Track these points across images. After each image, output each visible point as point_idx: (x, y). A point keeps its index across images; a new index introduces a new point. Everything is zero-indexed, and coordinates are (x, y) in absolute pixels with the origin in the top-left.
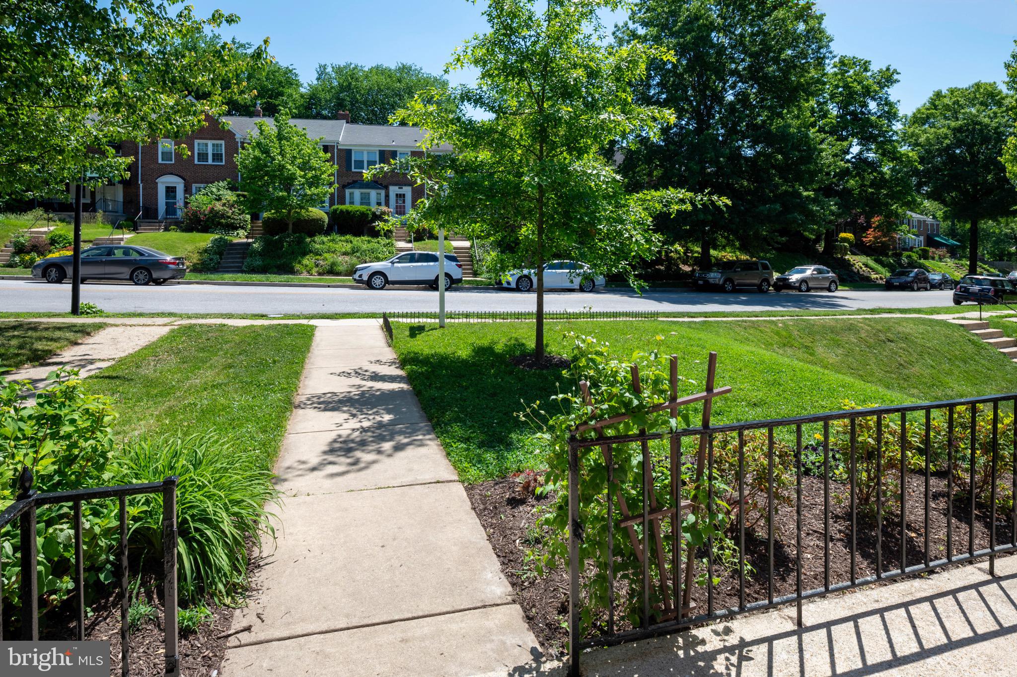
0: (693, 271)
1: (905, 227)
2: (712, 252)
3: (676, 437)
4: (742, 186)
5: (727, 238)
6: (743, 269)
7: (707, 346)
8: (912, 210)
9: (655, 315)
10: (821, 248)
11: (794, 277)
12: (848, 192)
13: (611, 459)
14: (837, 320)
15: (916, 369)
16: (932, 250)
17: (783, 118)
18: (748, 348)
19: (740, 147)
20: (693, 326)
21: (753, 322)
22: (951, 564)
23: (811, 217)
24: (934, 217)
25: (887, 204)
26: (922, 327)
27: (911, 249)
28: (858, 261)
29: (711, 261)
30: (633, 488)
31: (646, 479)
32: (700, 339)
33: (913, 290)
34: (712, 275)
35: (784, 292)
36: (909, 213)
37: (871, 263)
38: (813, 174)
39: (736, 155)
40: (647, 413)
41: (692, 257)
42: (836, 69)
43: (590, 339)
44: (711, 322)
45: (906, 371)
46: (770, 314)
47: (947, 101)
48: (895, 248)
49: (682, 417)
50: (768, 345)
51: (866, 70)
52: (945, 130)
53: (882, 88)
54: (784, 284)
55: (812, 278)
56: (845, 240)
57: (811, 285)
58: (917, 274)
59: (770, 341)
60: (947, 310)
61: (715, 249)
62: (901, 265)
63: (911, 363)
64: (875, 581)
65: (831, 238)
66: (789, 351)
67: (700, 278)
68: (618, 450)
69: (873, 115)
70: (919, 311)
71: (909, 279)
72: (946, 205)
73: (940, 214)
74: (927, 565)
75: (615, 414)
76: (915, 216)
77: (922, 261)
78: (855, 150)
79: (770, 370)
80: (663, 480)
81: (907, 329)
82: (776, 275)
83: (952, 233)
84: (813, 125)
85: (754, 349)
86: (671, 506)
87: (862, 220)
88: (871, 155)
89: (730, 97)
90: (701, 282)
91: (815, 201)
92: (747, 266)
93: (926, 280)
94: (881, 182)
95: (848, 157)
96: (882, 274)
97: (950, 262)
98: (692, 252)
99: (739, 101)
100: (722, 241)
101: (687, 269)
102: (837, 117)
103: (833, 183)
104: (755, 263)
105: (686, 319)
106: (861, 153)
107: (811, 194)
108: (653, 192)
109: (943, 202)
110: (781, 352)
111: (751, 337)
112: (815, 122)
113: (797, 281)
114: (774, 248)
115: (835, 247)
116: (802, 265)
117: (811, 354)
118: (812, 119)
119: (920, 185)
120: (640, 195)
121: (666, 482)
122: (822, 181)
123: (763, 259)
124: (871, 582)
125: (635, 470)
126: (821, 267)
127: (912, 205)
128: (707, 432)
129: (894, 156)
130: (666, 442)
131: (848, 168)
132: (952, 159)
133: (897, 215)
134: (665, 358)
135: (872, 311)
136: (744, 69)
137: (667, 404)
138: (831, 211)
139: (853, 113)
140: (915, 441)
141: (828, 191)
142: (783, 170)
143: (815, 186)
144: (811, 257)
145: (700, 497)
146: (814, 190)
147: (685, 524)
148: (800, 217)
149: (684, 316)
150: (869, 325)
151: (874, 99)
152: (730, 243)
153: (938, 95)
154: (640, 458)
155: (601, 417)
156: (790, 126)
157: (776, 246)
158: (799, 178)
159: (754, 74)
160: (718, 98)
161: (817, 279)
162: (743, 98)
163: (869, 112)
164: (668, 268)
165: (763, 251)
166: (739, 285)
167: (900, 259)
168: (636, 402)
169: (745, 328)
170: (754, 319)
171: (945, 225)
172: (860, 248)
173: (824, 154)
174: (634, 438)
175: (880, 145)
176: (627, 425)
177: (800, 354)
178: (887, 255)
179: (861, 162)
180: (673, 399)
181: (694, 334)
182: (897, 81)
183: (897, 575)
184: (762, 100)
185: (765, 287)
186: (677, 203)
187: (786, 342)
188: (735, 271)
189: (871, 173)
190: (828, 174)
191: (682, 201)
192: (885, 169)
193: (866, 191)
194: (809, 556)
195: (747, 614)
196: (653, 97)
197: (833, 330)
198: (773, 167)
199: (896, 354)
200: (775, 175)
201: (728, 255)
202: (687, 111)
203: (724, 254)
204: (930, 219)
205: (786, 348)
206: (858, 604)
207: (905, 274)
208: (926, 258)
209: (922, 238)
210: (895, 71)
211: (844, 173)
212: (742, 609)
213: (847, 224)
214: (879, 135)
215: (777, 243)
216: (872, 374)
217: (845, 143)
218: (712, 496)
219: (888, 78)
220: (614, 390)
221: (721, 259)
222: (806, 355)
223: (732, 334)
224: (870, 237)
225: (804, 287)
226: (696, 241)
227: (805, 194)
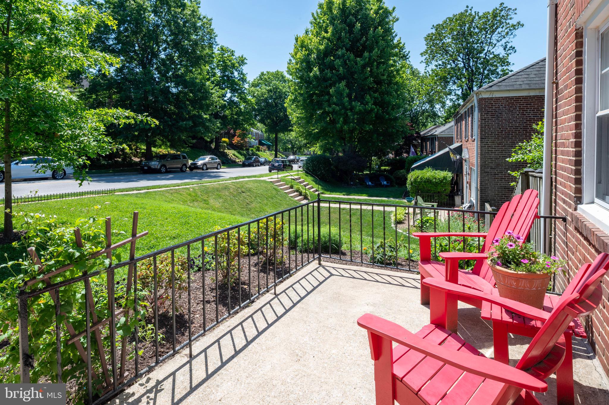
0: (141, 161)
1: (250, 136)
2: (153, 149)
3: (110, 271)
4: (171, 110)
5: (162, 140)
6: (172, 159)
7: (147, 207)
8: (253, 128)
9: (112, 191)
10: (213, 146)
11: (200, 163)
12: (225, 117)
13: (58, 298)
14: (220, 184)
15: (253, 205)
16: (261, 147)
17: (193, 73)
18: (172, 205)
19: (169, 87)
20: (139, 195)
21: (176, 190)
22: (260, 295)
23: (207, 129)
24: (262, 132)
25: (242, 124)
26: (256, 184)
27: (253, 147)
28: (231, 153)
29: (152, 154)
30: (79, 314)
31: (88, 305)
32: (142, 203)
33: (253, 166)
34: (153, 163)
35: (195, 171)
36: (252, 129)
37: (236, 154)
38: (208, 106)
39: (166, 90)
40: (87, 260)
41: (140, 152)
42: (219, 52)
43: (37, 215)
44: (151, 192)
45: (250, 206)
46: (186, 184)
47: (266, 77)
48: (246, 146)
49: (116, 257)
50: (184, 202)
51: (233, 55)
52: (264, 90)
53: (240, 66)
54: (194, 167)
55: (209, 163)
56: (225, 142)
57: (208, 166)
58: (255, 159)
59: (186, 199)
60: (266, 175)
61: (154, 147)
62: (249, 155)
63: (251, 202)
64: (228, 316)
65: (218, 141)
66: (196, 204)
67: (145, 165)
68: (65, 291)
69: (236, 78)
70: (255, 176)
71: (252, 161)
72: (266, 126)
73: (264, 130)
74: (250, 300)
75: (62, 266)
76: (254, 131)
77: (257, 152)
78: (229, 95)
79: (184, 216)
80: (103, 301)
81: (250, 185)
82: (190, 162)
83: (268, 139)
84: (208, 80)
85: (175, 205)
86: (108, 317)
87: (232, 131)
88: (236, 99)
89: (162, 56)
90: (146, 168)
91: (210, 120)
92: (174, 157)
93: (259, 161)
94: (240, 113)
95: (226, 99)
96: (240, 159)
97: (268, 152)
98: (140, 149)
99: (168, 59)
100: (159, 142)
101: (137, 160)
102: (220, 77)
103: (218, 112)
104: (179, 155)
105: (135, 192)
106: (231, 97)
107: (207, 116)
108: (106, 110)
109: (265, 124)
110: (192, 205)
111: (175, 199)
112: (210, 78)
113: (202, 164)
114: (188, 146)
115: (220, 146)
116: (203, 155)
117: (207, 204)
118: (208, 76)
119: (256, 116)
120: (97, 111)
121: (105, 302)
122: (212, 110)
123: (184, 152)
124: (226, 318)
125: (80, 301)
126: (213, 156)
127: (253, 125)
128: (133, 261)
129: (245, 100)
130: (104, 276)
131: (225, 104)
132: (268, 105)
133: (247, 130)
134: (101, 220)
135: (236, 178)
136: (171, 41)
137: (104, 250)
138: (217, 126)
139: (227, 76)
140: (246, 240)
141: (216, 116)
142: (193, 102)
143: (210, 113)
144: (208, 151)
145: (128, 304)
146: (209, 115)
147: (119, 325)
148: (202, 130)
149: (133, 190)
150: (234, 185)
151: (236, 70)
152: (164, 143)
153: (262, 74)
154: (84, 292)
155: (49, 271)
156: (196, 78)
157: (190, 145)
158: (201, 107)
159: (176, 45)
160: (155, 55)
161: (211, 163)
162: (170, 58)
163: (234, 76)
164: (124, 159)
165: (183, 147)
166: (169, 168)
167: (248, 152)
168: (77, 254)
169: (172, 194)
170: (177, 188)
171: (265, 135)
172: (232, 146)
173: (213, 95)
174: (79, 279)
175: (240, 94)
176: (72, 272)
177: (201, 205)
178: (243, 150)
179: (231, 102)
180: (109, 246)
181: (139, 201)
182: (246, 63)
183: (238, 309)
184: (181, 61)
185: (184, 169)
186: (124, 118)
187: (194, 199)
188: (167, 160)
189: (235, 108)
190: (216, 107)
191: (128, 118)
192: (242, 107)
193: (233, 117)
194: (198, 316)
195: (162, 364)
196: (110, 46)
197: (218, 190)
198: (188, 100)
199: (245, 198)
200: (189, 105)
201: (163, 151)
202: (135, 60)
203: (160, 150)
204: (260, 133)
205: (194, 202)
206: (220, 332)
207: (250, 159)
208: (259, 151)
209: (257, 141)
210: (245, 59)
211: (223, 107)
212: (157, 363)
213: (225, 133)
214: (239, 89)
215: (191, 143)
216: (235, 210)
217: (223, 91)
218: (137, 300)
219: (242, 61)
220: (60, 249)
221: (159, 153)
222: (204, 205)
223: (164, 198)
224: (236, 140)
225: (205, 168)
226: (142, 142)
227: (205, 116)
